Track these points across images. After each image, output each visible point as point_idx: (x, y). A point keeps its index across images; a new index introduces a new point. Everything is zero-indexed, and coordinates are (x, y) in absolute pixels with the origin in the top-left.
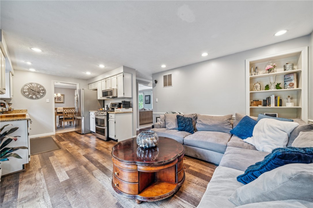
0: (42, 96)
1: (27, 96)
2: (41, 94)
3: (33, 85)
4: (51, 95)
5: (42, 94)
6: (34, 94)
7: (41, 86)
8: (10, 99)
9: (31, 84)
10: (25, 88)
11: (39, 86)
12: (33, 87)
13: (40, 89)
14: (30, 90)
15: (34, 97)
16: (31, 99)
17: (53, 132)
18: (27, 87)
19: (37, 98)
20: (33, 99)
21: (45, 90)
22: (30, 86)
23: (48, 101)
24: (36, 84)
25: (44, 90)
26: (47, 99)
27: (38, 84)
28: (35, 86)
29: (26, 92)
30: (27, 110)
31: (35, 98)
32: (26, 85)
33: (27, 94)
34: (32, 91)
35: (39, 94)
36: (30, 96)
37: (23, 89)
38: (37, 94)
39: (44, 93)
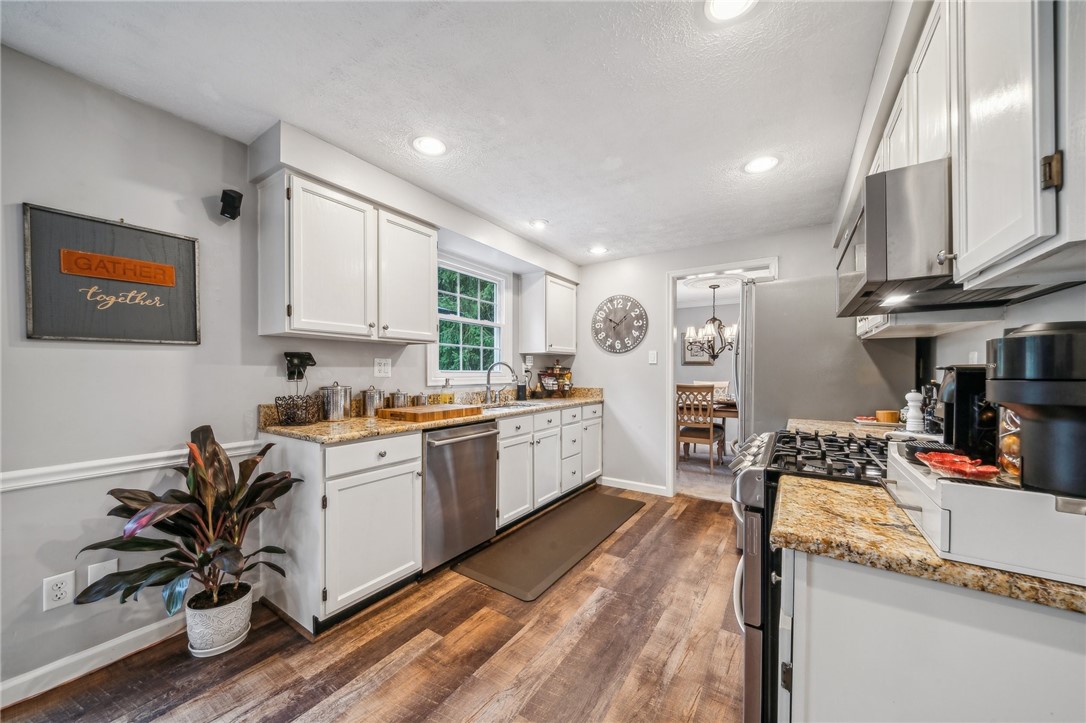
0: (637, 341)
1: (601, 343)
2: (633, 331)
3: (615, 302)
4: (662, 334)
5: (637, 333)
6: (618, 336)
7: (636, 305)
9: (611, 300)
10: (598, 318)
11: (629, 304)
12: (615, 311)
13: (633, 314)
14: (608, 322)
15: (618, 345)
16: (611, 352)
17: (665, 485)
18: (602, 315)
19: (626, 349)
20: (616, 352)
21: (647, 318)
22: (608, 308)
23: (652, 359)
24: (622, 299)
25: (643, 316)
26: (651, 352)
27: (626, 299)
28: (619, 306)
29: (600, 331)
30: (601, 390)
31: (620, 350)
32: (600, 309)
33: (602, 335)
34: (613, 325)
35: (629, 333)
36: (608, 343)
37: (595, 322)
38: (624, 332)
39: (643, 329)
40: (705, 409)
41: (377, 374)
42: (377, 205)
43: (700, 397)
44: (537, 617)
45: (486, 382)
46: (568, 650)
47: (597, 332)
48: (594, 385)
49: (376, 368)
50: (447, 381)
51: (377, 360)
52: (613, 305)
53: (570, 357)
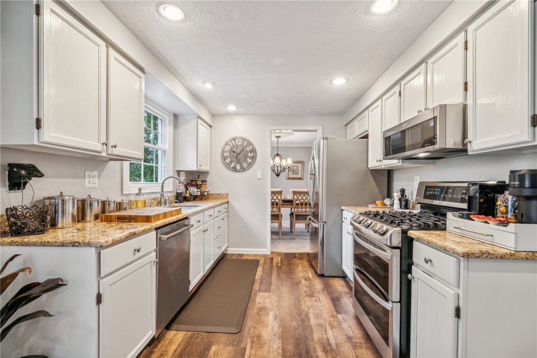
0: (250, 165)
1: (228, 166)
2: (248, 159)
3: (237, 141)
4: (265, 162)
5: (250, 161)
6: (238, 162)
7: (250, 143)
9: (234, 139)
10: (225, 149)
11: (246, 143)
12: (237, 146)
13: (248, 149)
14: (232, 153)
15: (238, 167)
16: (234, 171)
17: (267, 248)
18: (228, 148)
19: (243, 169)
20: (237, 171)
21: (256, 152)
22: (232, 144)
23: (259, 176)
24: (241, 139)
25: (253, 151)
27: (244, 139)
28: (239, 143)
29: (227, 158)
30: (227, 194)
31: (239, 170)
32: (227, 144)
33: (228, 160)
34: (235, 154)
35: (245, 160)
36: (232, 166)
37: (223, 151)
38: (242, 160)
39: (254, 158)
40: (302, 204)
41: (87, 185)
42: (109, 44)
43: (304, 198)
44: (249, 341)
45: (160, 190)
46: (280, 351)
47: (224, 158)
48: (222, 191)
49: (87, 180)
50: (140, 190)
51: (87, 173)
52: (235, 142)
53: (206, 173)
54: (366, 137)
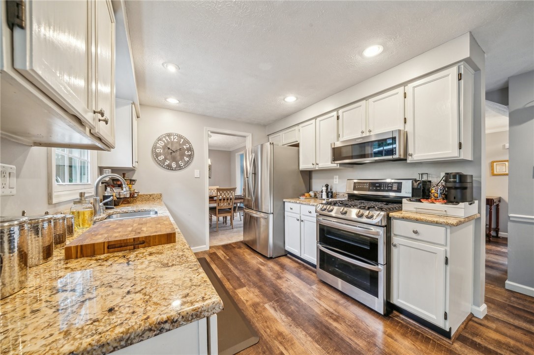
0: (187, 164)
1: (161, 164)
2: (185, 157)
3: (172, 137)
4: (202, 161)
5: (188, 159)
6: (174, 159)
7: (186, 142)
8: (132, 170)
9: (169, 135)
10: (158, 145)
11: (182, 140)
12: (172, 143)
13: (185, 147)
14: (166, 150)
15: (174, 165)
16: (168, 169)
17: (205, 244)
18: (161, 144)
19: (179, 168)
20: (173, 170)
21: (193, 150)
22: (167, 140)
23: (197, 173)
24: (177, 136)
25: (190, 149)
26: (195, 171)
27: (180, 137)
28: (175, 140)
29: (160, 154)
30: (161, 195)
31: (175, 168)
32: (160, 139)
33: (162, 158)
34: (170, 151)
35: (182, 159)
36: (166, 163)
37: (155, 147)
38: (178, 158)
39: (191, 157)
47: (157, 155)
48: (155, 192)
50: (82, 195)
52: (170, 139)
54: (297, 145)
